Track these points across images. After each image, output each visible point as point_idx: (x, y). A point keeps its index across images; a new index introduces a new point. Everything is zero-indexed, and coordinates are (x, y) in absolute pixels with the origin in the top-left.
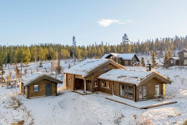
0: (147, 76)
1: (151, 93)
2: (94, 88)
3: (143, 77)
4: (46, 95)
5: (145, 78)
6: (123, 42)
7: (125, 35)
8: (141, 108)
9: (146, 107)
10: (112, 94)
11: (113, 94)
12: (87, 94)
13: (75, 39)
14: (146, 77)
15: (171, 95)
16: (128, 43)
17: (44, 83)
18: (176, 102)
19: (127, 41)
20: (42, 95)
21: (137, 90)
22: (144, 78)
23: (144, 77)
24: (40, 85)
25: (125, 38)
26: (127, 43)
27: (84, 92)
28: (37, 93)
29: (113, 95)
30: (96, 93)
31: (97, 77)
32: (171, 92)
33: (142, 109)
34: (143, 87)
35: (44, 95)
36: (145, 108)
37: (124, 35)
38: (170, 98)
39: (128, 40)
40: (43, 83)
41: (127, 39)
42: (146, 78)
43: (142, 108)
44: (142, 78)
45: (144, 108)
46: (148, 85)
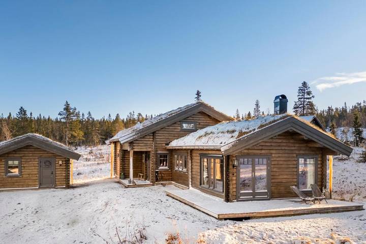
0: (261, 126)
1: (284, 181)
2: (157, 172)
3: (248, 129)
4: (40, 184)
5: (254, 130)
6: (299, 98)
7: (304, 84)
8: (221, 217)
9: (240, 216)
10: (188, 185)
11: (190, 186)
12: (135, 186)
13: (200, 96)
14: (259, 128)
15: (359, 191)
16: (310, 100)
17: (34, 158)
18: (359, 206)
19: (308, 97)
20: (28, 186)
21: (231, 167)
22: (251, 131)
23: (250, 129)
24: (23, 160)
25: (304, 90)
26: (308, 100)
27: (130, 182)
28: (15, 179)
29: (191, 188)
30: (162, 184)
31: (168, 144)
32: (361, 185)
33: (226, 219)
34: (257, 160)
35: (35, 185)
36: (237, 216)
37: (301, 85)
38: (348, 199)
39: (311, 96)
40: (31, 157)
41: (309, 93)
42: (256, 130)
43: (226, 217)
44: (244, 130)
45: (232, 216)
46: (273, 156)
